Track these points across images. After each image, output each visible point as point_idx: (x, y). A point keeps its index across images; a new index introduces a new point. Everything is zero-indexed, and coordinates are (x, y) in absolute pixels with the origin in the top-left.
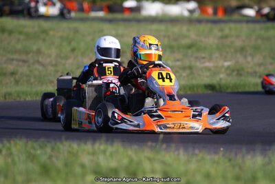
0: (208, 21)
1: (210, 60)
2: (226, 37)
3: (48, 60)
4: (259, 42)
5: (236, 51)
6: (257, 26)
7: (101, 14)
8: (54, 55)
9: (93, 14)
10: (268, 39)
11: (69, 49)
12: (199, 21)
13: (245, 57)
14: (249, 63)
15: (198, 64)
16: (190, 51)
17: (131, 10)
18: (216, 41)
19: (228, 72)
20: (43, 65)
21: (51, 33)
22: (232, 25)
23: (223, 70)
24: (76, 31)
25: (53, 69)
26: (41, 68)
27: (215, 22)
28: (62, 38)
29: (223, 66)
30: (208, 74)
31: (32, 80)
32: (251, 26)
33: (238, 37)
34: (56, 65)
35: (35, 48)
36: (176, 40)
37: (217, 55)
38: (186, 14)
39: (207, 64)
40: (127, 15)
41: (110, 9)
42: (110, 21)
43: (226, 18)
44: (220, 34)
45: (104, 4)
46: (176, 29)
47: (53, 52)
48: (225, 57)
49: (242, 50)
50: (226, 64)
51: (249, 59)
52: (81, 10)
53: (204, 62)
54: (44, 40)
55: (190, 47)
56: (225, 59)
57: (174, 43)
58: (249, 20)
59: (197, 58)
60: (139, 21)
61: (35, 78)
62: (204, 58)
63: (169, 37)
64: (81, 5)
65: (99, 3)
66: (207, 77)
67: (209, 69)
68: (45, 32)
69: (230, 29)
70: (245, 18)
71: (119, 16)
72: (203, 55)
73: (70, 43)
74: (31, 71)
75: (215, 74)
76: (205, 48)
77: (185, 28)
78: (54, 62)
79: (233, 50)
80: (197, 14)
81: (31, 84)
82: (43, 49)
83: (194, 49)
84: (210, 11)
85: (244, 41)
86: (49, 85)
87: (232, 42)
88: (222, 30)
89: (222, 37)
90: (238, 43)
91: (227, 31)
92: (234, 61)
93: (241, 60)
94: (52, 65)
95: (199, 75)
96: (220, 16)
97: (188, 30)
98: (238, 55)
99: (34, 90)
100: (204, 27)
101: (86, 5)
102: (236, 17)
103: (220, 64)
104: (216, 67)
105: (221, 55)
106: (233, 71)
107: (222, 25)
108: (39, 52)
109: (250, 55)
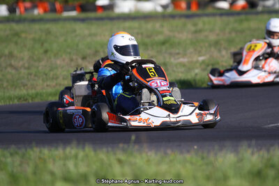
0: (181, 16)
1: (184, 55)
2: (200, 31)
3: (21, 63)
4: (233, 35)
5: (210, 46)
6: (232, 19)
7: (74, 14)
8: (26, 58)
9: (66, 14)
10: (242, 32)
11: (41, 51)
12: (173, 16)
13: (220, 51)
14: (223, 56)
15: (172, 60)
16: (164, 48)
17: (103, 8)
18: (190, 36)
19: (203, 66)
20: (16, 69)
21: (23, 35)
22: (206, 19)
23: (198, 65)
24: (48, 32)
25: (26, 71)
26: (13, 72)
27: (188, 17)
28: (34, 40)
29: (197, 61)
30: (183, 69)
31: (5, 84)
32: (225, 18)
33: (212, 31)
34: (29, 68)
35: (6, 52)
36: (149, 37)
37: (191, 50)
38: (159, 9)
39: (182, 60)
40: (100, 14)
41: (83, 8)
42: (83, 20)
43: (199, 12)
44: (193, 29)
45: (76, 3)
46: (149, 26)
47: (26, 54)
48: (200, 52)
49: (216, 43)
50: (201, 59)
51: (224, 52)
52: (54, 10)
53: (179, 58)
54: (16, 43)
55: (163, 43)
56: (200, 54)
57: (147, 40)
58: (223, 13)
59: (171, 54)
60: (112, 19)
61: (7, 81)
62: (178, 54)
63: (142, 34)
64: (54, 5)
65: (70, 3)
66: (182, 73)
67: (183, 65)
68: (17, 34)
69: (204, 23)
70: (219, 12)
71: (92, 15)
72: (177, 51)
73: (42, 45)
74: (3, 75)
75: (190, 70)
76: (179, 44)
77: (158, 25)
78: (26, 65)
79: (207, 45)
80: (170, 10)
81: (4, 88)
82: (16, 52)
83: (167, 45)
84: (184, 5)
85: (218, 35)
86: (22, 88)
87: (206, 36)
88: (195, 25)
89: (196, 32)
90: (213, 37)
91: (200, 25)
92: (208, 56)
93: (216, 54)
94: (25, 68)
95: (174, 71)
96: (194, 10)
97: (162, 26)
98: (213, 49)
99: (7, 94)
100: (178, 22)
101: (58, 6)
102: (209, 10)
103: (195, 59)
104: (191, 62)
105: (195, 50)
106: (208, 65)
107: (196, 20)
108: (11, 55)
109: (225, 48)
